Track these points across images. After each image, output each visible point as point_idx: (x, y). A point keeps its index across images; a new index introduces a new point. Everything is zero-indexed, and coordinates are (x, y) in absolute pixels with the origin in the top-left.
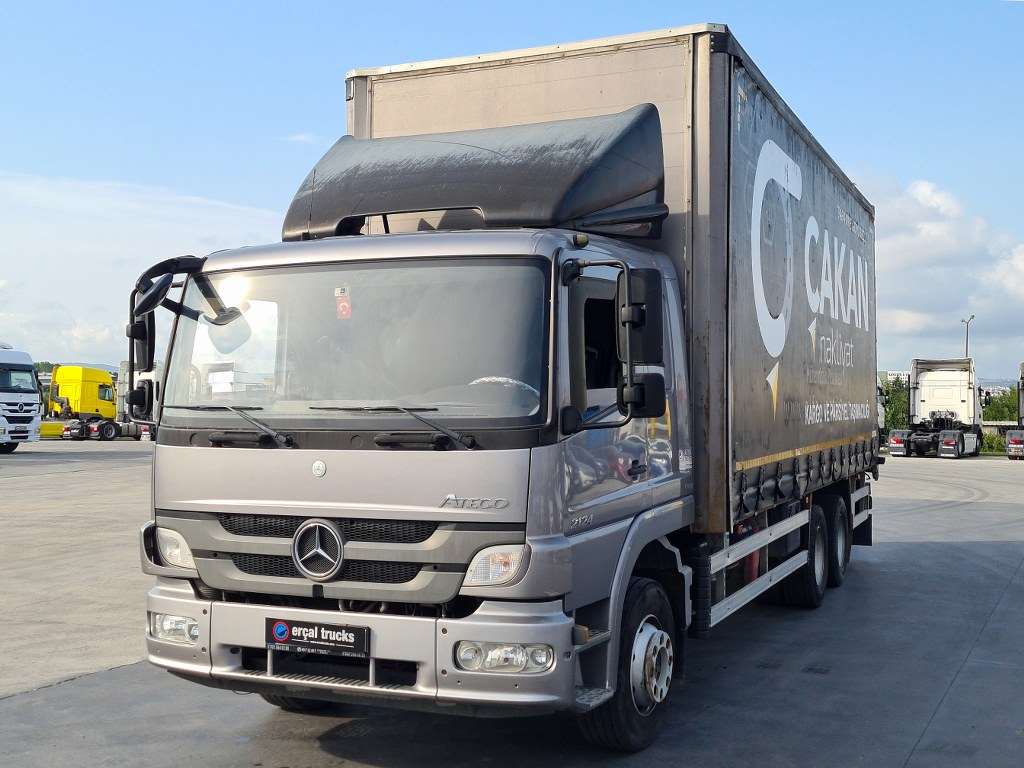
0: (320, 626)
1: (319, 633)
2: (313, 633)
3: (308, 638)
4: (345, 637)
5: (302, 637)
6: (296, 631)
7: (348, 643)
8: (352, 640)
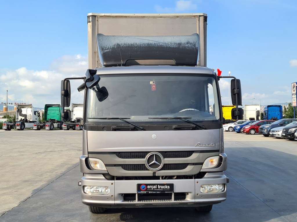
0: (157, 185)
1: (157, 187)
2: (155, 187)
3: (153, 189)
4: (166, 187)
5: (151, 189)
6: (149, 187)
7: (168, 189)
8: (169, 188)
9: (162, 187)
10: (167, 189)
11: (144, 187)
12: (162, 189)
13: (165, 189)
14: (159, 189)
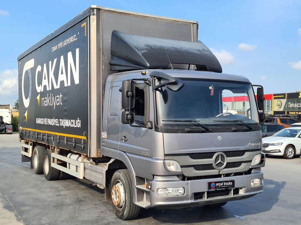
0: (223, 182)
9: (227, 184)
10: (230, 185)
11: (213, 185)
12: (227, 185)
13: (229, 185)
14: (225, 186)
